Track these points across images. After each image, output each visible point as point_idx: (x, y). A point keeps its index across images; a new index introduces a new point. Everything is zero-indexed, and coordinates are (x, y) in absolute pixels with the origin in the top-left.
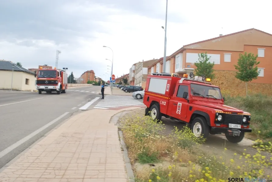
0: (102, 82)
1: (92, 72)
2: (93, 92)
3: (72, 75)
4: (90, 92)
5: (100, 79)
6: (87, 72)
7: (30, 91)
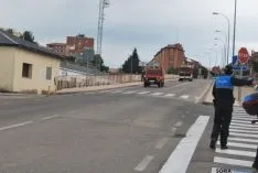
0: (200, 71)
1: (178, 48)
2: (185, 97)
3: (135, 56)
4: (178, 96)
5: (196, 63)
6: (168, 48)
7: (34, 92)
